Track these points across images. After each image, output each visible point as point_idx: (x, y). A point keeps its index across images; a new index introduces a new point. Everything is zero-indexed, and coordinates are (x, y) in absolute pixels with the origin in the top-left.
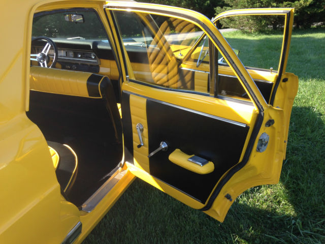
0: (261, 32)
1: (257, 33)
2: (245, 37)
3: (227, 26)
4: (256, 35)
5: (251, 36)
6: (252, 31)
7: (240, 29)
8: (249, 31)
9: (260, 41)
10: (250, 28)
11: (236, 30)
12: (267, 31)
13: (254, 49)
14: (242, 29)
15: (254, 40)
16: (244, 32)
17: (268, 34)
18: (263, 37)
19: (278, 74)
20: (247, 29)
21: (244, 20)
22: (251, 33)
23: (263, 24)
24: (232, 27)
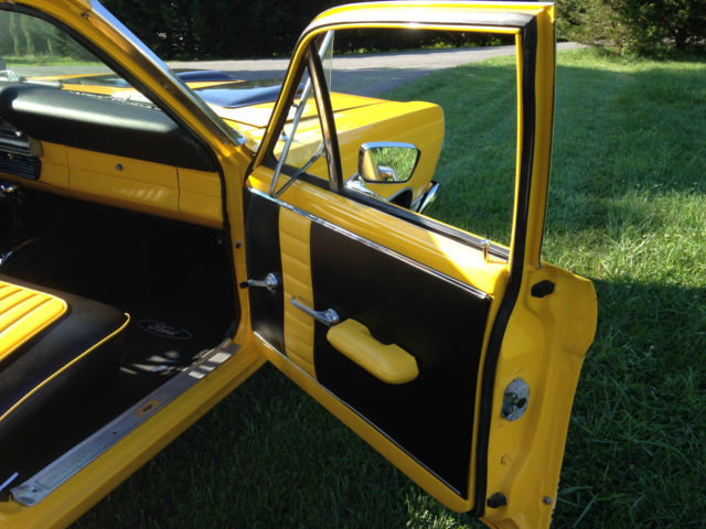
0: (645, 52)
1: (633, 56)
2: (603, 65)
3: (563, 37)
4: (631, 62)
5: (618, 62)
6: (623, 50)
7: (593, 44)
8: (617, 49)
9: (638, 75)
10: (618, 43)
11: (585, 46)
12: (659, 51)
13: (616, 97)
14: (598, 46)
15: (624, 73)
16: (604, 53)
17: (661, 60)
18: (649, 65)
19: (507, 266)
20: (610, 45)
21: (603, 23)
22: (619, 55)
23: (650, 34)
24: (573, 40)
